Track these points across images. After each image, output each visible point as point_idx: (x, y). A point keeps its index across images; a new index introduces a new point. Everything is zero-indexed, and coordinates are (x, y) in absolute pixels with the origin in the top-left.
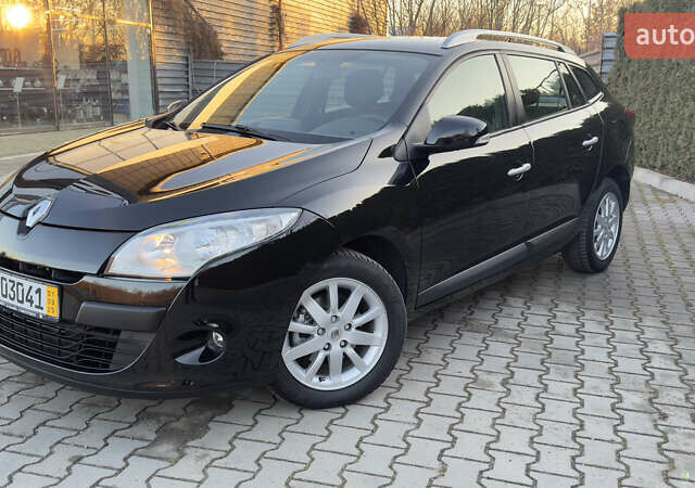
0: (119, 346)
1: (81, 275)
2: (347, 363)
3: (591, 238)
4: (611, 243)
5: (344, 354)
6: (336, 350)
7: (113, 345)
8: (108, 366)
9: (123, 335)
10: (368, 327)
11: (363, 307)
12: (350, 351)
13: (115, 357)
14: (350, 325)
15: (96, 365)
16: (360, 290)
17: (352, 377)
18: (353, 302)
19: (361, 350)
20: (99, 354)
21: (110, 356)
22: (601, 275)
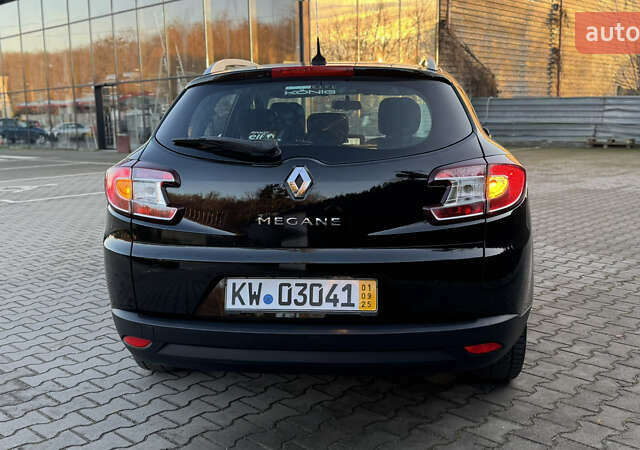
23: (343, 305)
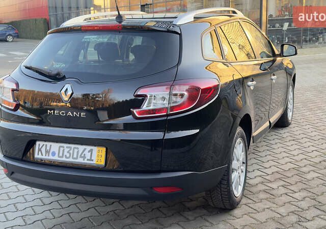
23: (88, 160)
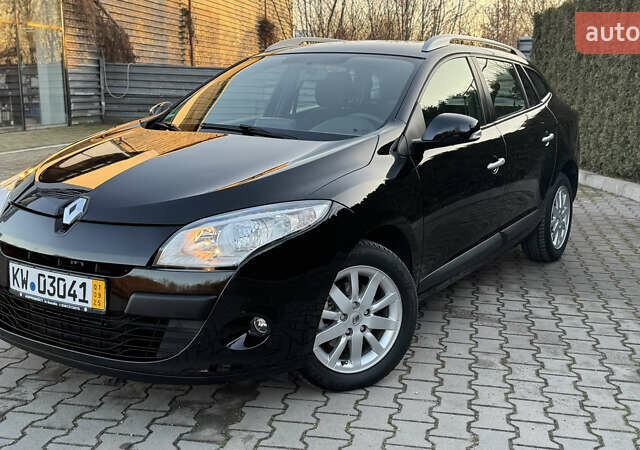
0: (166, 335)
1: (131, 268)
2: (366, 347)
3: (548, 229)
4: (564, 233)
5: (364, 338)
6: (357, 333)
7: (160, 334)
8: (154, 355)
9: (172, 324)
10: (383, 313)
11: (380, 294)
12: (369, 335)
13: (163, 346)
14: (368, 310)
15: (143, 354)
16: (378, 277)
17: (370, 360)
18: (371, 289)
19: (378, 333)
20: (147, 344)
21: (157, 345)
22: (557, 263)
